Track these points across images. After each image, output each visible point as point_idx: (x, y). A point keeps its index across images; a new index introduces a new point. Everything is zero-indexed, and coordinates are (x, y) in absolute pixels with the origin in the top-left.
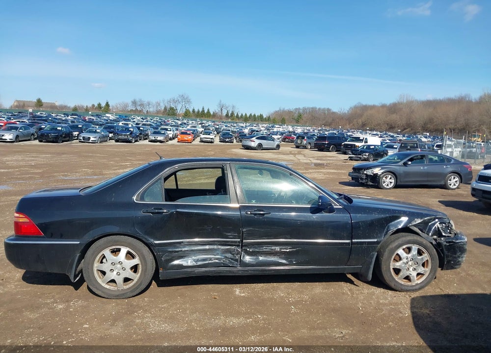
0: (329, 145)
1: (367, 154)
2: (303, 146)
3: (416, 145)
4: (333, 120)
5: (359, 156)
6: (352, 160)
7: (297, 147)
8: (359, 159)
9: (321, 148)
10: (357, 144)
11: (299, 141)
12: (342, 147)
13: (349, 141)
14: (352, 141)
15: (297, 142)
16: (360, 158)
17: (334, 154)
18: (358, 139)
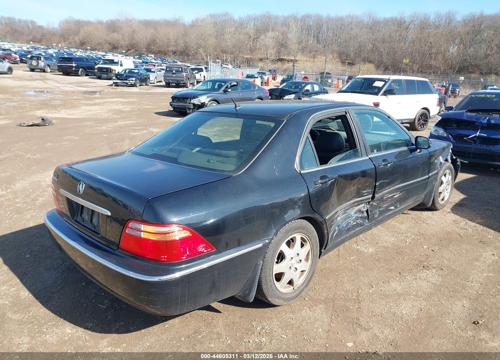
0: (78, 67)
1: (134, 79)
2: (41, 69)
3: (180, 70)
4: (43, 36)
5: (126, 81)
6: (117, 86)
7: (32, 70)
8: (125, 84)
9: (67, 72)
10: (113, 67)
11: (34, 63)
12: (96, 71)
13: (102, 64)
14: (105, 63)
15: (31, 64)
16: (127, 83)
17: (86, 78)
18: (112, 62)
